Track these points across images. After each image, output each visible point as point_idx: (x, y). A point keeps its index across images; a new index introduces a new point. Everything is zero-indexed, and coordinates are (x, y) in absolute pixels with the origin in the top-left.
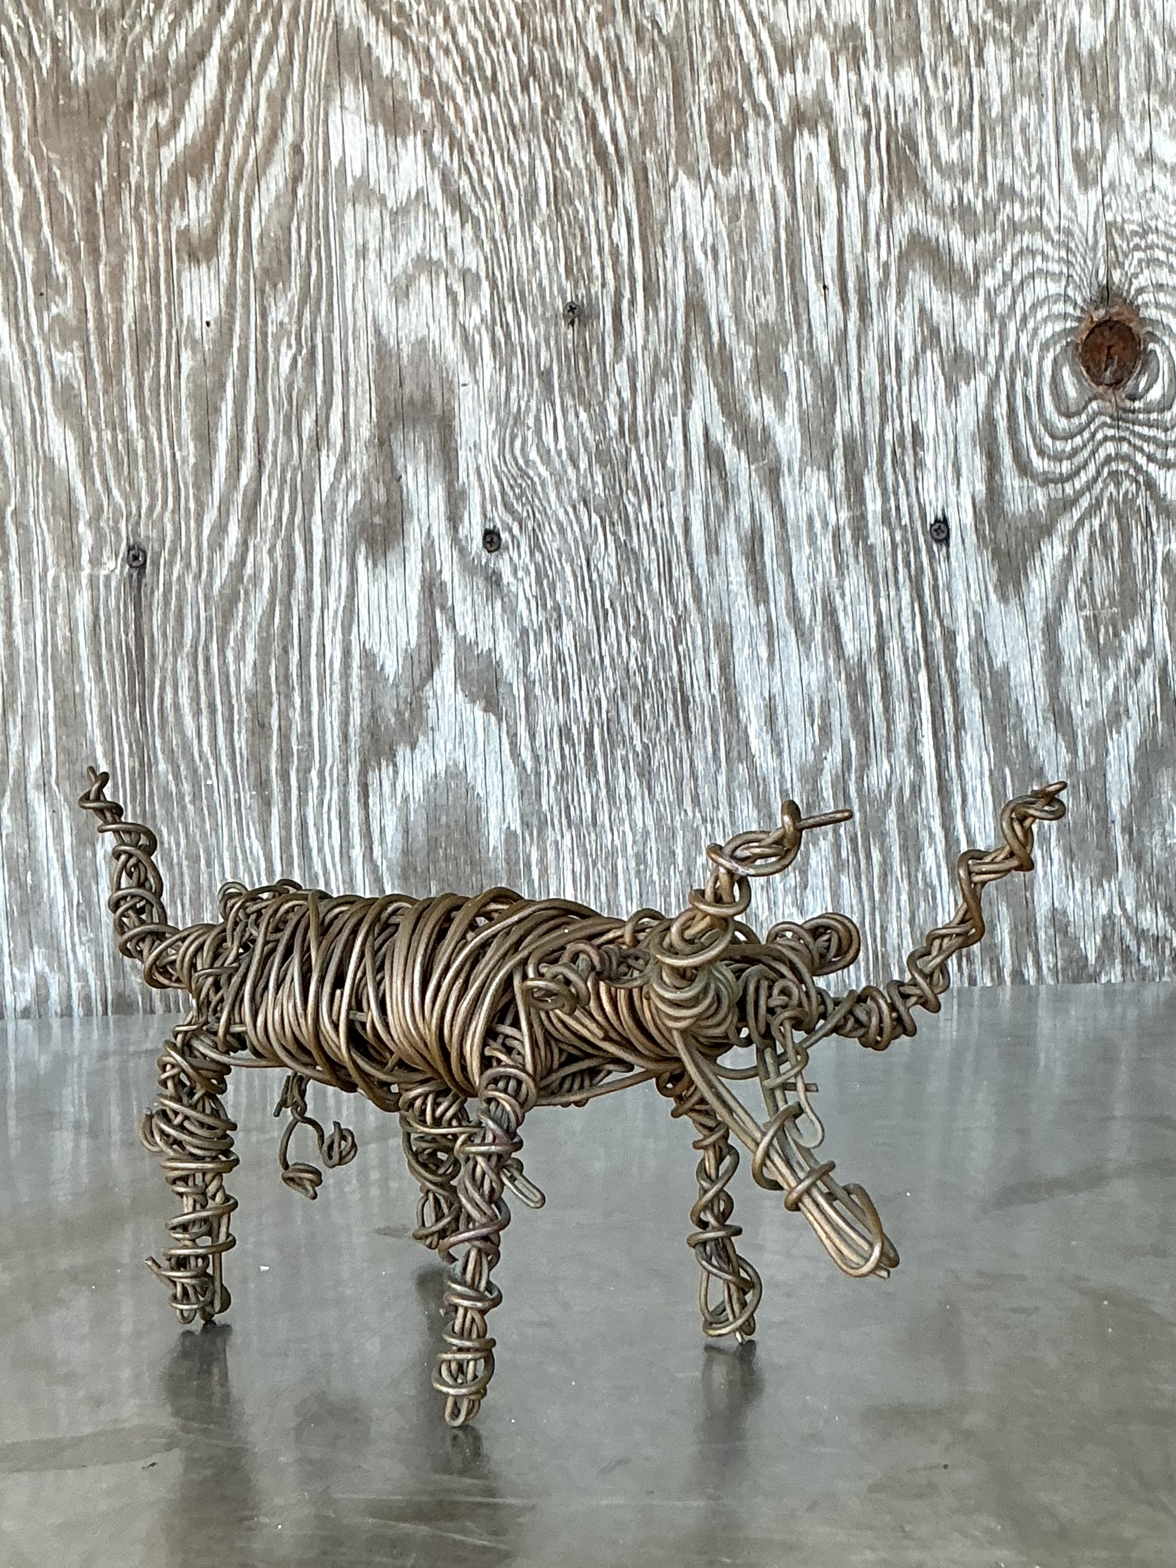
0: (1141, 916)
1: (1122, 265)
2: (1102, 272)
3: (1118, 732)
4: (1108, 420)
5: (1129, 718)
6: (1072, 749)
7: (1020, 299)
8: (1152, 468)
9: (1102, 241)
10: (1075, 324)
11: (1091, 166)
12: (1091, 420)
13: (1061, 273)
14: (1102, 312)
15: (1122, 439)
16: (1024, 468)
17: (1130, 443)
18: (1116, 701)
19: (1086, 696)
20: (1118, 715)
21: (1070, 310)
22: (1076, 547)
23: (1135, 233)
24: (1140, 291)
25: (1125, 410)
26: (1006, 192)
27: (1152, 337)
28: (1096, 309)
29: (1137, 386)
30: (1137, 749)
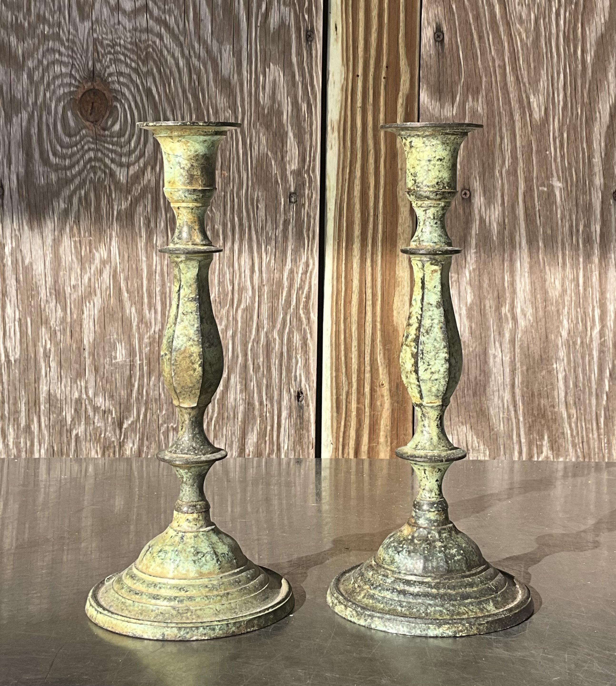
0: (97, 399)
1: (101, 62)
2: (90, 63)
3: (90, 303)
4: (91, 140)
5: (96, 294)
6: (64, 310)
7: (46, 74)
8: (113, 166)
9: (91, 48)
10: (75, 89)
11: (87, 9)
12: (82, 139)
13: (69, 63)
14: (90, 84)
15: (98, 150)
16: (46, 161)
17: (102, 152)
18: (89, 286)
19: (73, 283)
20: (90, 293)
21: (73, 82)
22: (72, 204)
23: (108, 45)
24: (110, 75)
25: (100, 135)
26: (41, 19)
27: (116, 100)
28: (87, 82)
29: (107, 123)
30: (99, 311)
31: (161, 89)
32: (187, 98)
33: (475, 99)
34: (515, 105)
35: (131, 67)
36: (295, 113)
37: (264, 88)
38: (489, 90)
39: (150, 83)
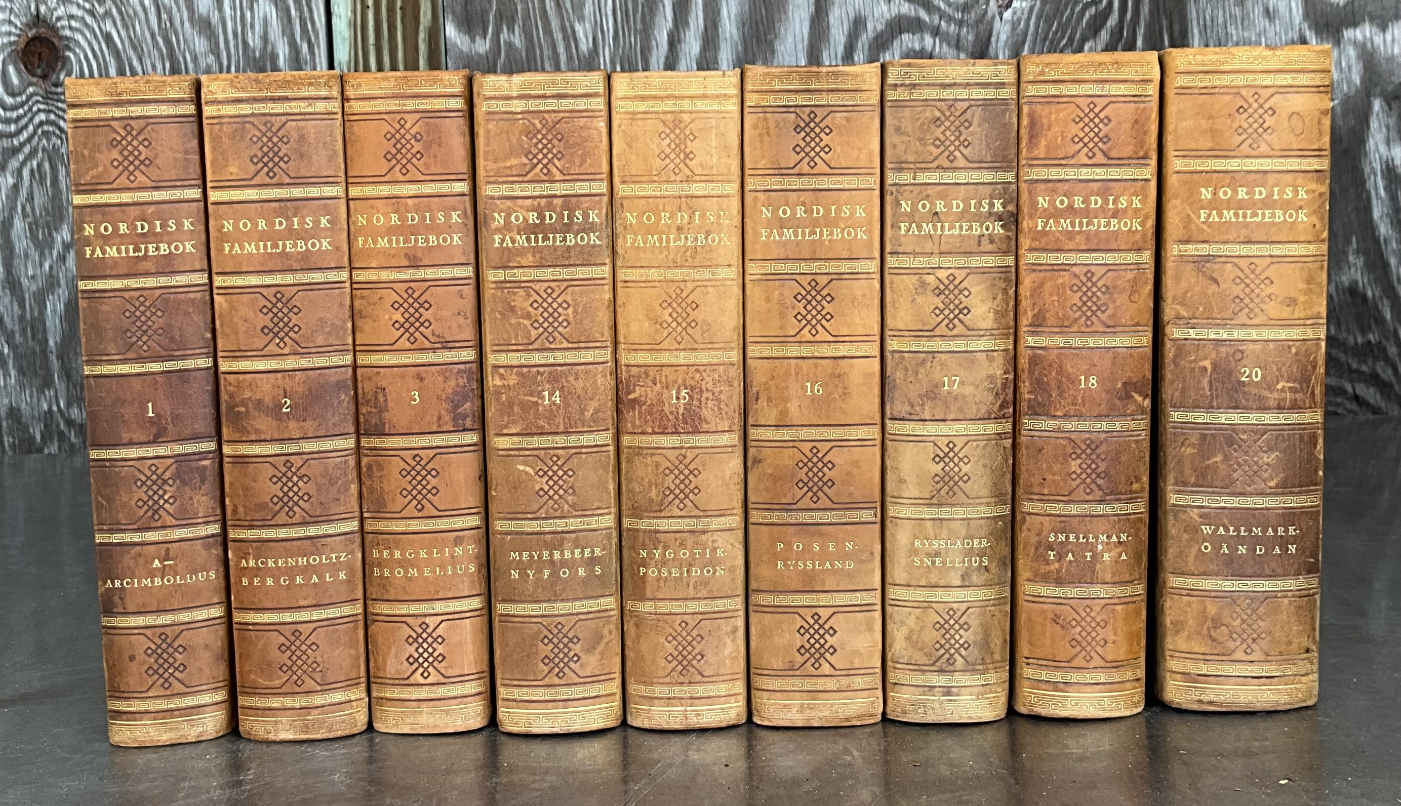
0: (71, 411)
2: (33, 7)
3: (53, 294)
4: (40, 99)
5: (59, 286)
6: (22, 305)
10: (16, 39)
12: (29, 99)
14: (34, 31)
17: (55, 113)
18: (51, 275)
19: (30, 273)
20: (52, 285)
21: (13, 30)
22: (22, 178)
24: (59, 19)
25: (51, 93)
27: (68, 48)
28: (31, 29)
29: (58, 78)
30: (66, 306)
31: (123, 33)
32: (157, 43)
33: (511, 30)
34: (558, 36)
35: (84, 9)
36: (294, 56)
37: (252, 26)
38: (527, 17)
39: (108, 26)
